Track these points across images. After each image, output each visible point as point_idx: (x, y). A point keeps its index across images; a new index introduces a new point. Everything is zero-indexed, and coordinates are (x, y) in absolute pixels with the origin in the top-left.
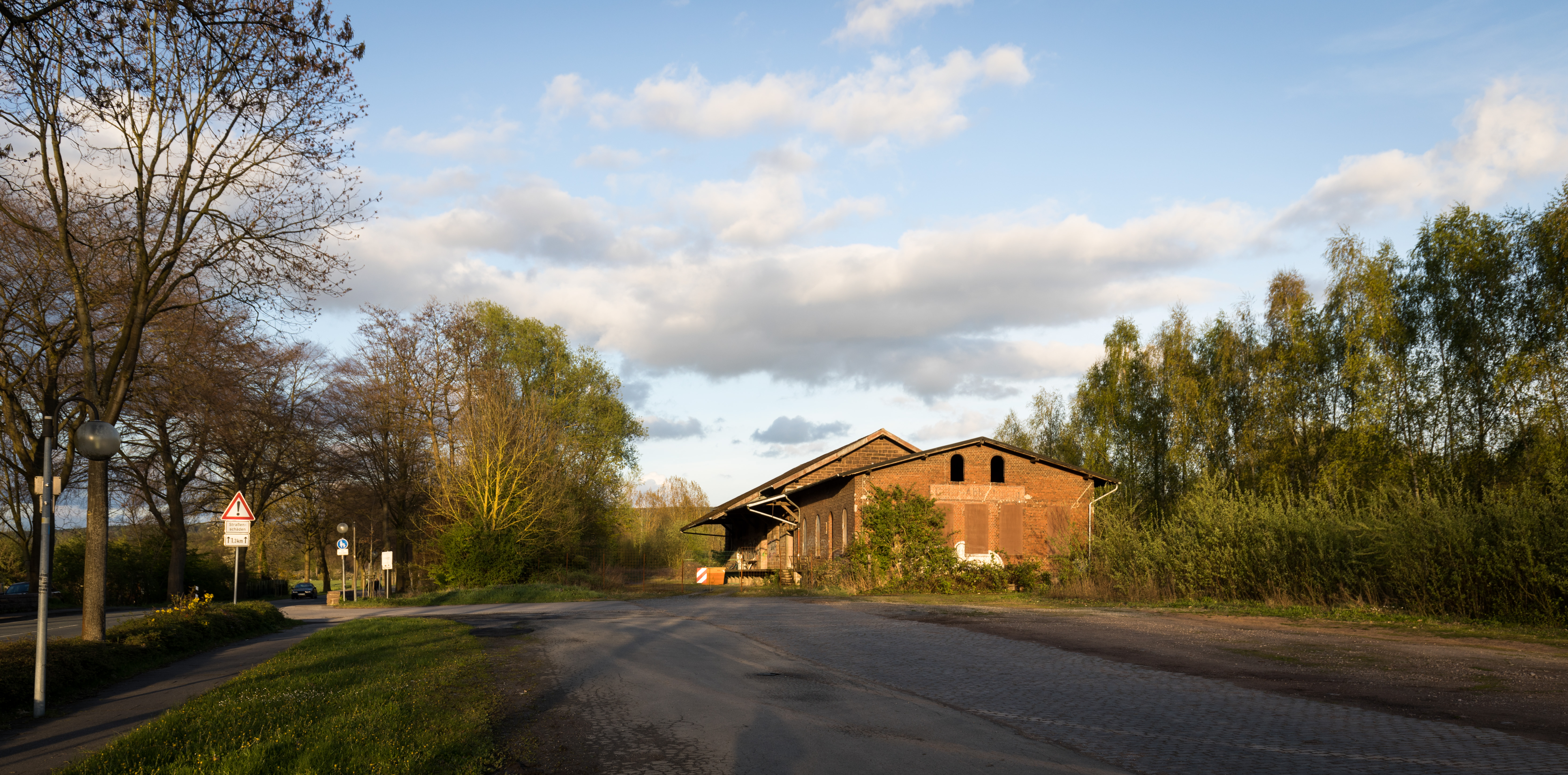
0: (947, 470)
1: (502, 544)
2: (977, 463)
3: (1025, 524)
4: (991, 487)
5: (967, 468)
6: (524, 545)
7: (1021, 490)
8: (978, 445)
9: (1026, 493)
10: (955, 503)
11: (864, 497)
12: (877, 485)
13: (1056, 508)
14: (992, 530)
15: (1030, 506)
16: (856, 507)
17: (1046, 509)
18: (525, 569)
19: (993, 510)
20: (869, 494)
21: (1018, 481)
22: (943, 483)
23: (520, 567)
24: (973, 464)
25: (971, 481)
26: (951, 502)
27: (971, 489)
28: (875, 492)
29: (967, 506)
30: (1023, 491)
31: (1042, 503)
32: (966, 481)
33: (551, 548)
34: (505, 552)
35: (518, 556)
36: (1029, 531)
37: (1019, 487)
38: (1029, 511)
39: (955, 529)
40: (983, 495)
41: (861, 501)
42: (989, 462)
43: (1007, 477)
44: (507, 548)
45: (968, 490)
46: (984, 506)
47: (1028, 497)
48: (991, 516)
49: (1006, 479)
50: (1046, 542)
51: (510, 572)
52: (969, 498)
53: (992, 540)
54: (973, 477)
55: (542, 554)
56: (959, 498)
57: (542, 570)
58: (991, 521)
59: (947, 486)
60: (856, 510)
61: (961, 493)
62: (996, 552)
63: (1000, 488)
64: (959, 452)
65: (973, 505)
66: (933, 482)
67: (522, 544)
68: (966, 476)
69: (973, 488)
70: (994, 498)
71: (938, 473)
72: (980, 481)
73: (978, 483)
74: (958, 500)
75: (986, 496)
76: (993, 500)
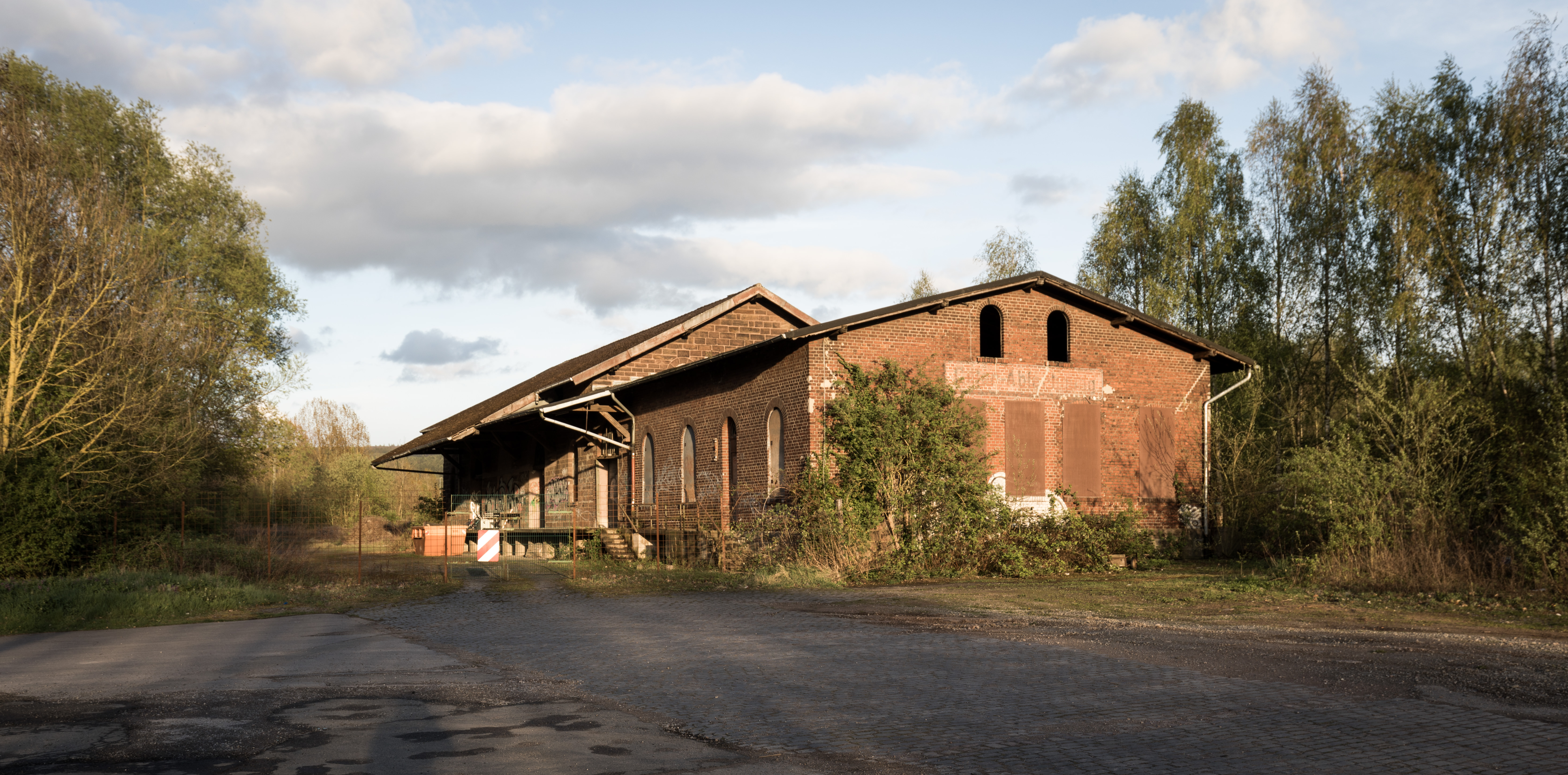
0: (973, 335)
1: (25, 481)
2: (1024, 322)
3: (1104, 440)
4: (1047, 369)
5: (1009, 333)
6: (79, 483)
7: (1096, 374)
8: (1026, 288)
9: (1105, 382)
10: (988, 399)
11: (827, 384)
12: (850, 361)
13: (1152, 410)
14: (1051, 452)
15: (1111, 406)
16: (811, 402)
17: (1136, 413)
18: (81, 538)
19: (1052, 413)
20: (835, 378)
21: (1092, 360)
22: (967, 360)
23: (69, 534)
24: (1019, 326)
25: (1015, 358)
26: (981, 397)
27: (1015, 372)
28: (847, 375)
29: (1008, 404)
30: (1100, 379)
31: (1131, 401)
32: (1006, 358)
33: (143, 491)
34: (31, 500)
35: (66, 508)
36: (1110, 454)
37: (1094, 371)
38: (1110, 417)
39: (989, 448)
40: (1035, 385)
41: (820, 392)
42: (1044, 322)
43: (1074, 352)
44: (38, 491)
45: (1011, 375)
46: (1037, 405)
47: (1108, 390)
48: (1048, 425)
49: (1073, 355)
50: (1137, 474)
51: (43, 545)
52: (1011, 389)
53: (1051, 471)
54: (1019, 350)
55: (123, 504)
56: (995, 388)
57: (123, 540)
58: (1049, 435)
59: (975, 365)
60: (811, 410)
61: (998, 379)
62: (1057, 492)
63: (1061, 372)
64: (994, 300)
65: (1018, 403)
66: (951, 357)
67: (76, 483)
68: (1007, 348)
69: (1019, 370)
70: (1053, 391)
71: (958, 340)
72: (1028, 357)
73: (1023, 361)
74: (993, 393)
75: (1039, 388)
76: (1052, 395)
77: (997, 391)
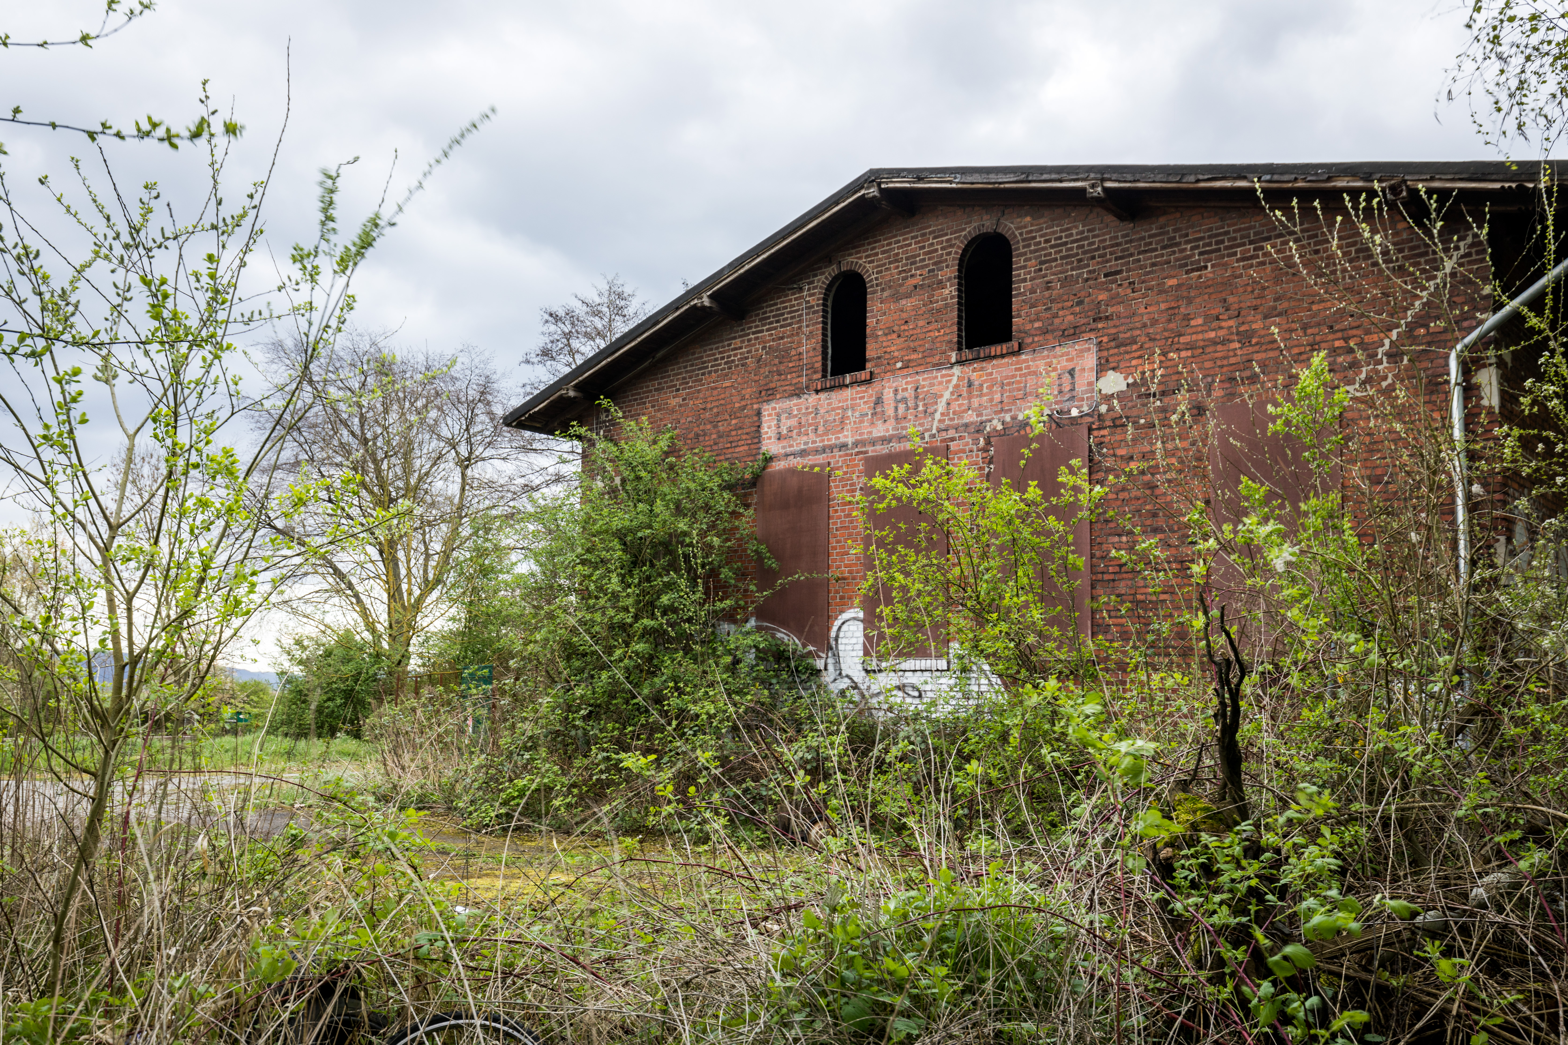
0: (810, 342)
2: (909, 284)
4: (956, 371)
5: (879, 314)
7: (1081, 354)
9: (1104, 368)
10: (834, 461)
15: (1120, 422)
17: (1201, 428)
21: (1069, 322)
22: (798, 392)
24: (896, 293)
25: (889, 366)
26: (821, 461)
27: (888, 394)
29: (872, 463)
30: (1090, 362)
32: (871, 370)
40: (928, 413)
42: (949, 271)
45: (879, 401)
47: (1111, 385)
52: (879, 431)
54: (895, 346)
56: (847, 437)
59: (812, 399)
61: (853, 419)
63: (991, 371)
66: (772, 395)
68: (873, 349)
69: (895, 389)
70: (971, 417)
72: (914, 356)
73: (905, 367)
74: (844, 446)
75: (938, 416)
76: (966, 425)
77: (850, 441)
